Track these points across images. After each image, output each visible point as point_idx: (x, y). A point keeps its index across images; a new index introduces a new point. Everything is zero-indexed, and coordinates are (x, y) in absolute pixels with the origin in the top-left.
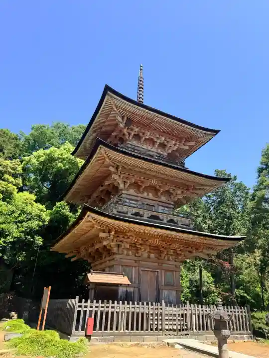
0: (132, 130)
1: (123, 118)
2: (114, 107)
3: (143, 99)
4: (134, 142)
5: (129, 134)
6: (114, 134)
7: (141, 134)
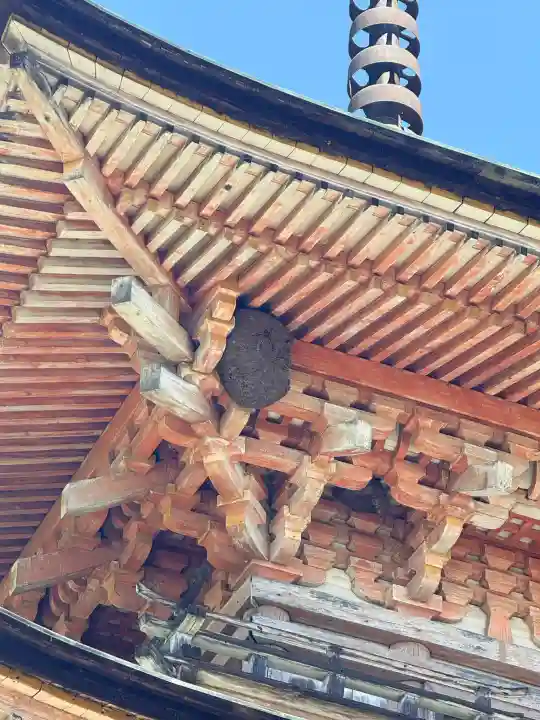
0: (303, 437)
1: (189, 306)
2: (85, 190)
3: (414, 85)
4: (337, 584)
5: (274, 487)
6: (80, 498)
7: (408, 489)
